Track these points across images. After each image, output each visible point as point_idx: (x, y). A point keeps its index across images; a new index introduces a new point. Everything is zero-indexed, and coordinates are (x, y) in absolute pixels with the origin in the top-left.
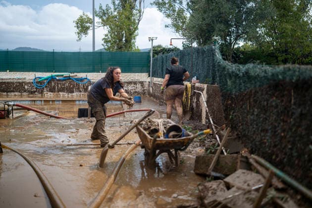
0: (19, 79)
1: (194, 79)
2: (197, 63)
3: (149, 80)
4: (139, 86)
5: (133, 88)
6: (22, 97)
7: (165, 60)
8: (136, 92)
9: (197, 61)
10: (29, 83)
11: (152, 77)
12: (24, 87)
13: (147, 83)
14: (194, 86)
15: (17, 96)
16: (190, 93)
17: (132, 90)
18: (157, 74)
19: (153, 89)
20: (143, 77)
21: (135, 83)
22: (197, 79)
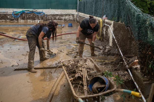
0: (4, 12)
1: (104, 17)
2: (106, 6)
3: (77, 13)
4: (71, 17)
5: (68, 18)
6: (6, 23)
7: (86, 3)
8: (70, 20)
9: (106, 5)
10: (10, 15)
11: (79, 12)
12: (7, 17)
13: (76, 15)
14: (104, 21)
15: (3, 22)
16: (101, 25)
17: (68, 19)
18: (81, 11)
19: (79, 19)
20: (74, 12)
21: (69, 15)
22: (106, 17)
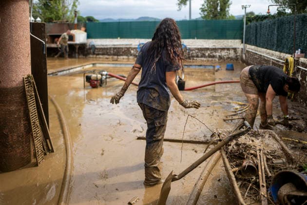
0: (127, 45)
1: (298, 52)
2: (302, 32)
3: (241, 46)
4: (232, 52)
5: (226, 54)
6: (128, 61)
7: (259, 28)
8: (229, 58)
9: (301, 31)
10: (135, 48)
11: (245, 43)
12: (131, 52)
13: (240, 49)
14: (297, 61)
15: (125, 60)
16: (292, 69)
17: (225, 55)
18: (251, 42)
19: (246, 56)
20: (236, 44)
21: (228, 49)
22: (302, 52)
